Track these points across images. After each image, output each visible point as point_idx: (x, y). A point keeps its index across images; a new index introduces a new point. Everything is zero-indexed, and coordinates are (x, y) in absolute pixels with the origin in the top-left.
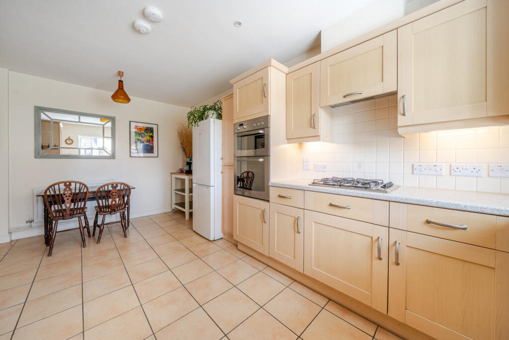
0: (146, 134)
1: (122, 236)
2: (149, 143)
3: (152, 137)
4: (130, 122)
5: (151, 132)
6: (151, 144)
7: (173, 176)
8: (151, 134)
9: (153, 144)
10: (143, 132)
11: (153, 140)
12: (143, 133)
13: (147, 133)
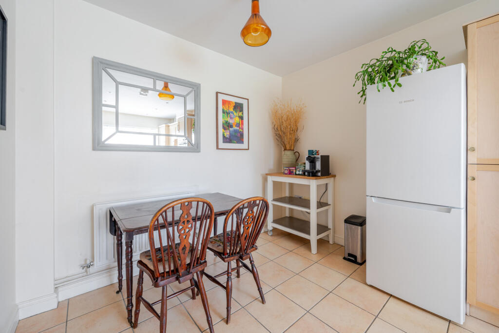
0: (235, 114)
1: (261, 302)
2: (238, 128)
3: (241, 118)
4: (217, 93)
5: (240, 111)
6: (240, 130)
7: (271, 179)
8: (240, 114)
9: (242, 129)
10: (232, 110)
11: (242, 124)
12: (232, 112)
13: (236, 112)
